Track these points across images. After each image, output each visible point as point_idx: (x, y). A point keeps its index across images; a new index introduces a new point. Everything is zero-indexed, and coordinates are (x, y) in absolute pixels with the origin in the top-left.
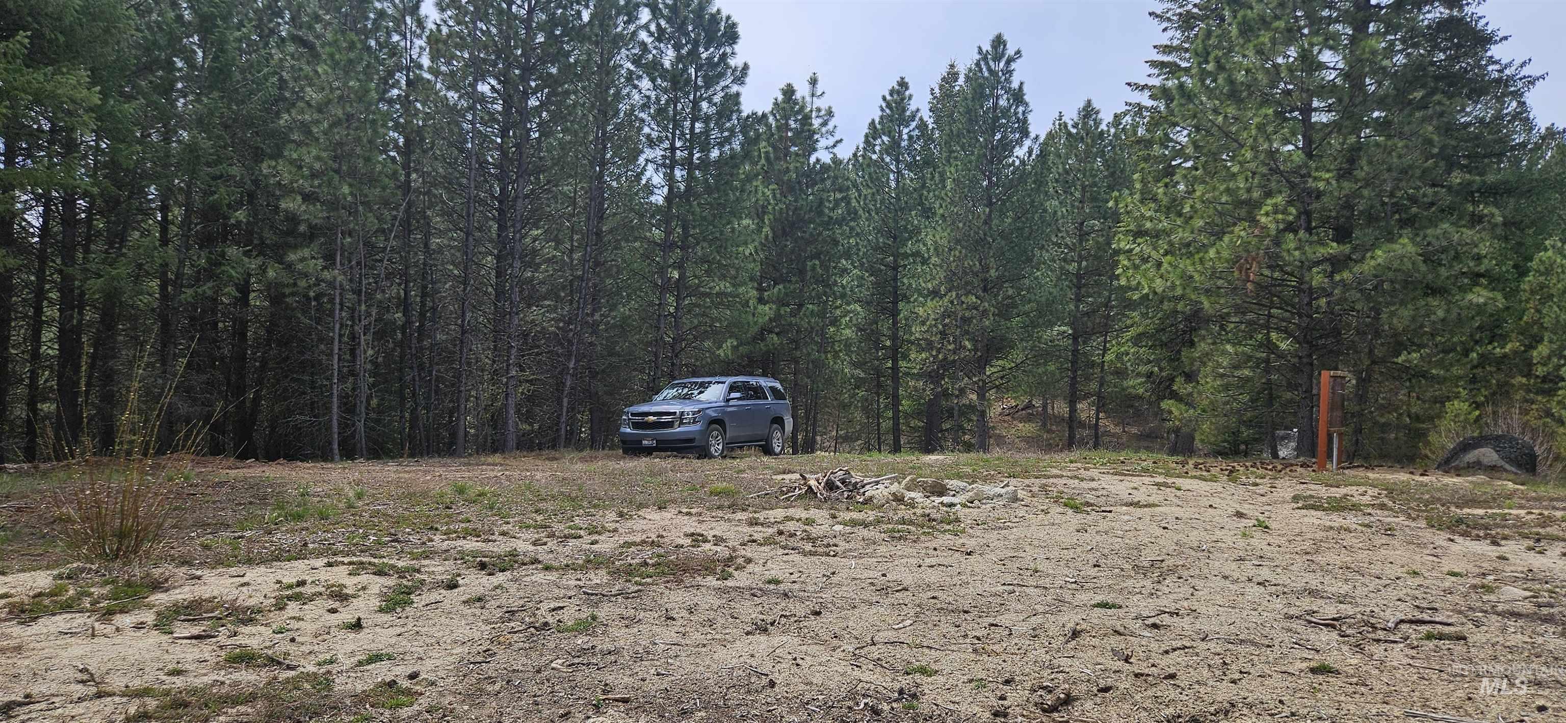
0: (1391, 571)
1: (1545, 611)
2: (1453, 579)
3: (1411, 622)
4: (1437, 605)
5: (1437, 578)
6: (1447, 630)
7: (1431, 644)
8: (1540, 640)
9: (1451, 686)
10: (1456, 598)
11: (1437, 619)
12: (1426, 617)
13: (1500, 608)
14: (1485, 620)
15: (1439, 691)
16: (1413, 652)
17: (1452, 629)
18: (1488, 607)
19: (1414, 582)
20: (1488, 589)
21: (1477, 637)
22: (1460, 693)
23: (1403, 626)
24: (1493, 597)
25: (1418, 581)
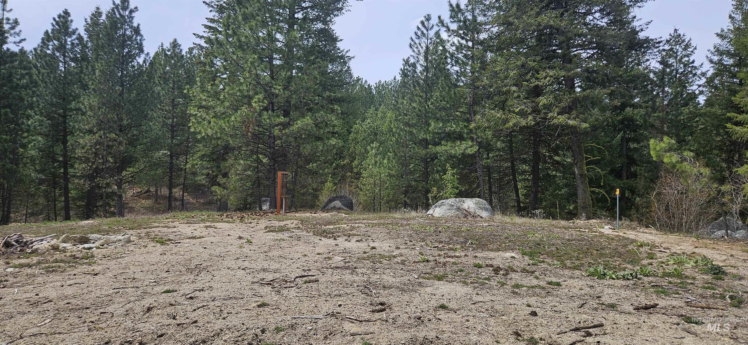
0: (296, 256)
1: (347, 265)
2: (319, 256)
3: (300, 277)
4: (310, 268)
5: (313, 256)
6: (312, 278)
7: (305, 286)
8: (343, 277)
9: (310, 303)
10: (318, 264)
11: (310, 274)
12: (306, 274)
13: (333, 266)
14: (326, 272)
15: (306, 305)
16: (298, 290)
17: (314, 277)
18: (328, 266)
19: (304, 259)
20: (330, 258)
21: (322, 279)
22: (313, 305)
23: (297, 279)
24: (331, 262)
25: (306, 258)
